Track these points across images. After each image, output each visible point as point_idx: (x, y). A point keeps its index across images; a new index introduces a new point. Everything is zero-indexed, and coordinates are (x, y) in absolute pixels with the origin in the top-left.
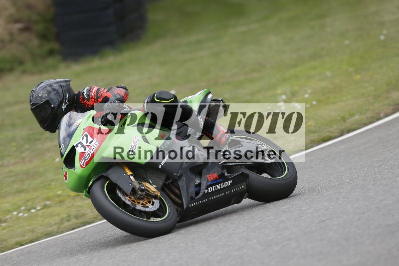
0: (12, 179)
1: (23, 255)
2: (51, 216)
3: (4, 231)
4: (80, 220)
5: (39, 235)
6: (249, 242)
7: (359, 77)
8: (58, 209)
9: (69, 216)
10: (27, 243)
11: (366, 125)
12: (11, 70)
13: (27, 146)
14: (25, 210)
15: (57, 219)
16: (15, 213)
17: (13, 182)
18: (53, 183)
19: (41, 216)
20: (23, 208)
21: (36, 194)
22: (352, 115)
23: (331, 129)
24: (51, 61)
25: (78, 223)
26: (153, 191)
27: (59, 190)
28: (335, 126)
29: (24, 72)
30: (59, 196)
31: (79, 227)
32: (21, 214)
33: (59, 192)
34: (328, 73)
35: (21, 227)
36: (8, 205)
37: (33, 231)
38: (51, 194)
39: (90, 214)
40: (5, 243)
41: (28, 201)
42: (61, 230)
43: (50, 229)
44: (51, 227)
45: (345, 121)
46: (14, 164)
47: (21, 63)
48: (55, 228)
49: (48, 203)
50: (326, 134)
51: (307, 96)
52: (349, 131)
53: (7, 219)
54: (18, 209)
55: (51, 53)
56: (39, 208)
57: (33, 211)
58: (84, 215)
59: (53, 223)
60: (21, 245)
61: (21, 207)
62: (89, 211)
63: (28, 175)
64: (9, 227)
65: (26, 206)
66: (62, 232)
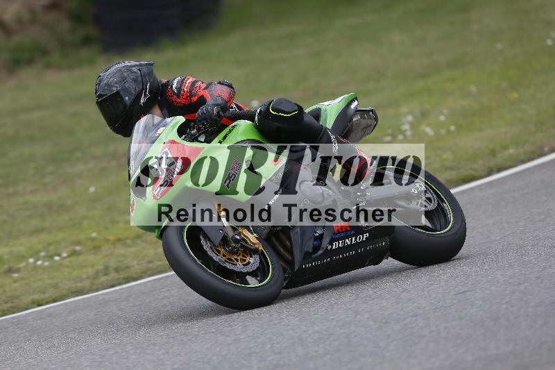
0: (28, 213)
1: (41, 318)
2: (82, 266)
3: (17, 285)
4: (122, 275)
5: (64, 292)
6: (358, 317)
7: (515, 95)
8: (90, 258)
9: (107, 268)
10: (47, 303)
11: (523, 162)
12: (30, 62)
13: (50, 169)
14: (45, 257)
15: (90, 271)
16: (31, 260)
17: (30, 217)
18: (85, 222)
19: (67, 267)
20: (42, 254)
21: (61, 235)
22: (505, 148)
23: (475, 166)
24: (85, 52)
25: (118, 279)
26: (252, 243)
27: (93, 232)
28: (481, 162)
29: (48, 66)
30: (93, 240)
31: (120, 284)
32: (39, 263)
33: (94, 235)
34: (473, 89)
35: (39, 280)
36: (22, 248)
37: (55, 286)
38: (82, 237)
39: (137, 267)
40: (16, 301)
41: (50, 244)
42: (94, 287)
43: (79, 285)
44: (81, 281)
45: (494, 156)
46: (32, 192)
47: (45, 52)
48: (87, 284)
49: (78, 248)
50: (467, 172)
51: (442, 118)
52: (499, 170)
53: (20, 268)
54: (35, 254)
55: (87, 41)
56: (64, 255)
57: (57, 258)
58: (128, 267)
59: (84, 276)
60: (40, 305)
61: (40, 251)
62: (135, 263)
63: (50, 208)
64: (23, 279)
65: (47, 251)
66: (97, 290)
